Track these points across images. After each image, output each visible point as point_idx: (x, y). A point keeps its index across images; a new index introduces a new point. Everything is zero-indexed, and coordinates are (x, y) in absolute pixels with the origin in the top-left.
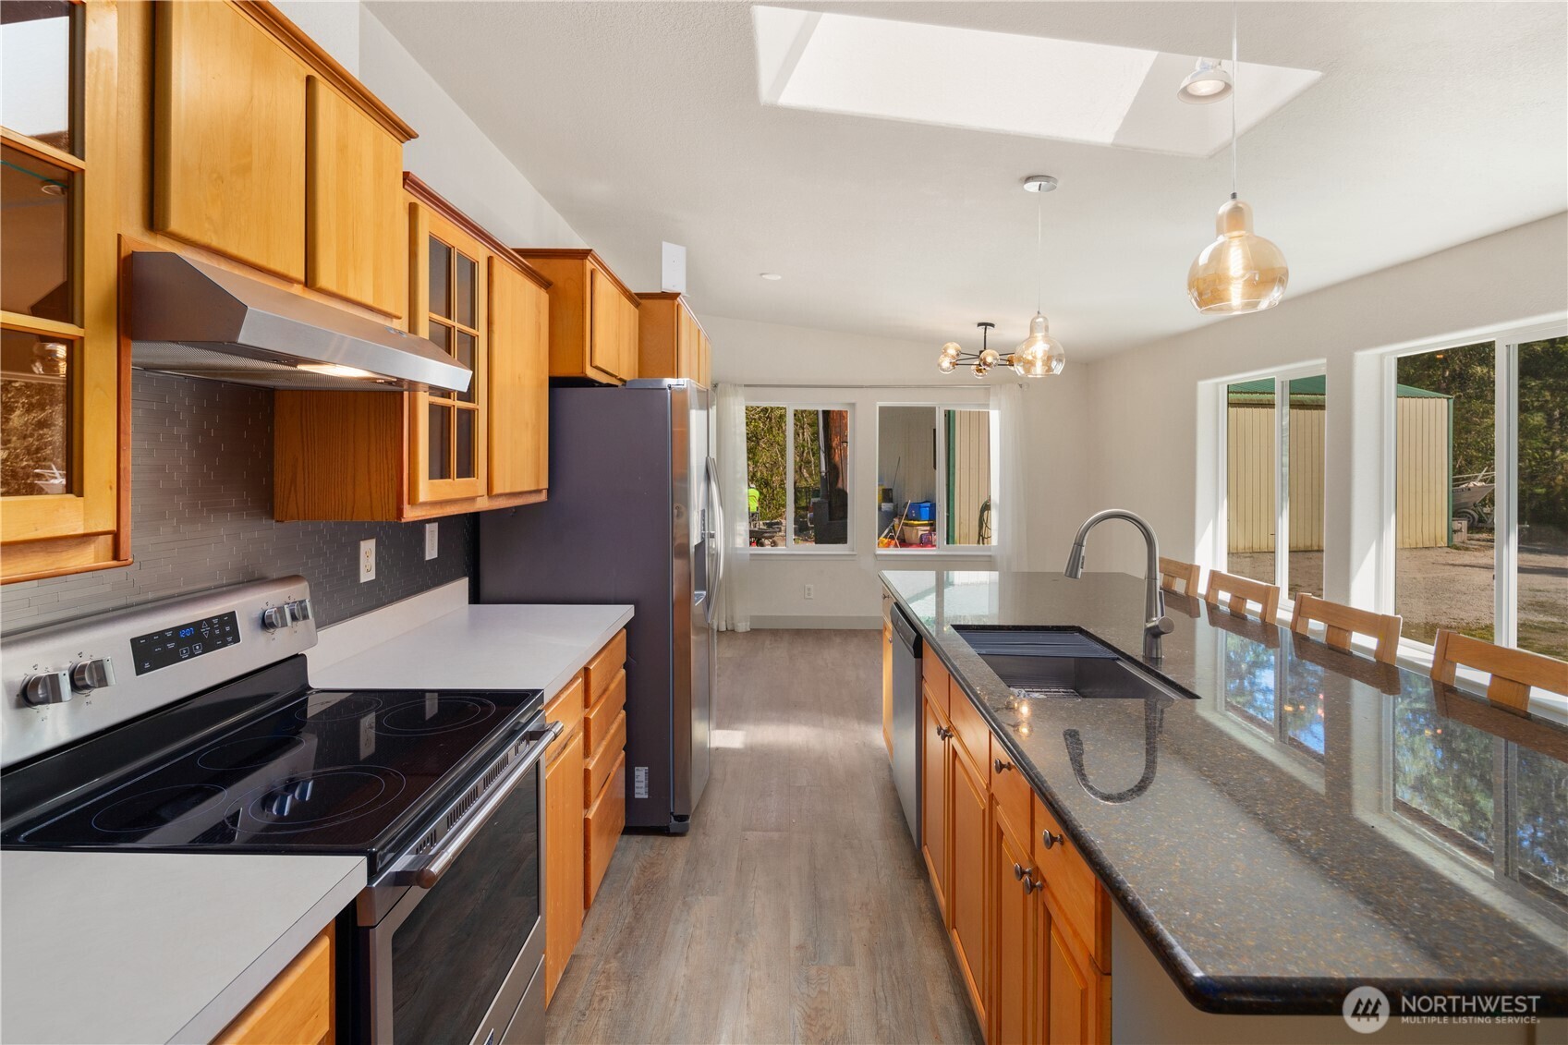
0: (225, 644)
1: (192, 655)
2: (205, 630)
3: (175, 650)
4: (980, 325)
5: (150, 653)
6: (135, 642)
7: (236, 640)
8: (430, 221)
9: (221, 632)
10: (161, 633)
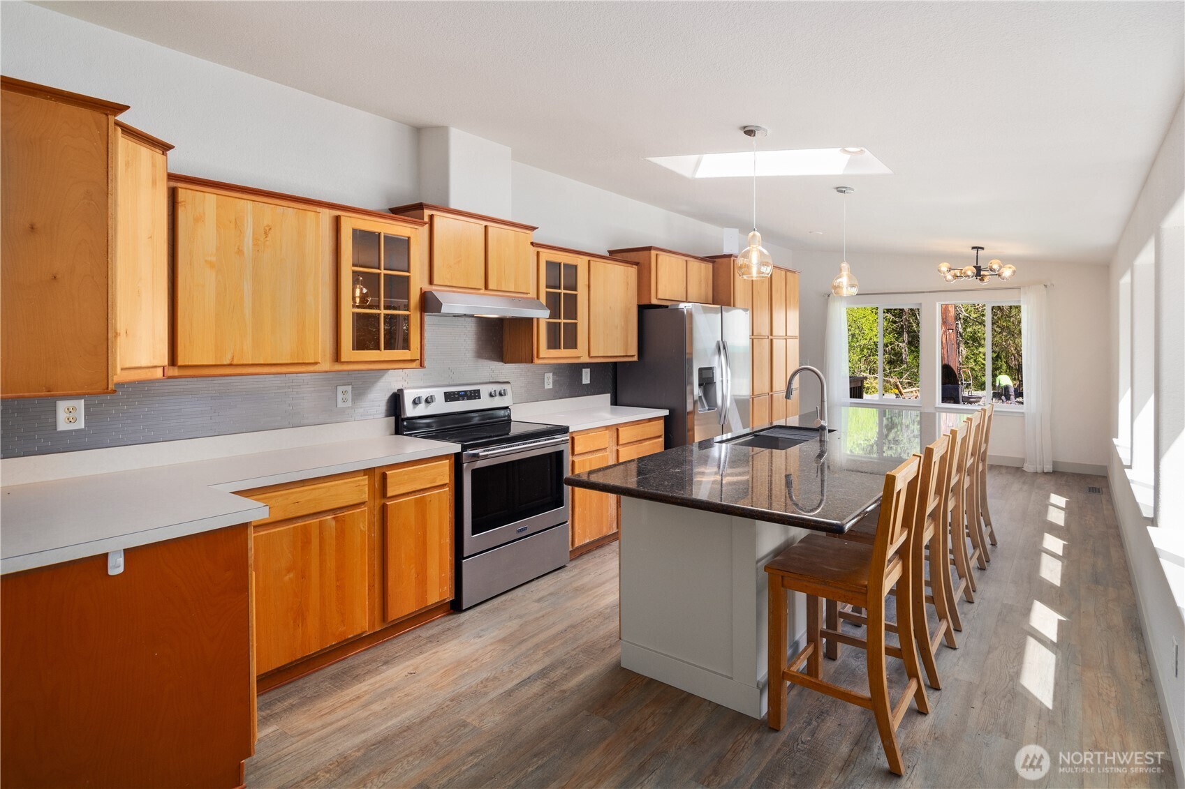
0: (475, 399)
1: (463, 400)
2: (468, 393)
3: (458, 398)
4: (973, 248)
5: (449, 397)
6: (445, 393)
7: (480, 398)
8: (547, 255)
9: (475, 395)
10: (454, 392)
